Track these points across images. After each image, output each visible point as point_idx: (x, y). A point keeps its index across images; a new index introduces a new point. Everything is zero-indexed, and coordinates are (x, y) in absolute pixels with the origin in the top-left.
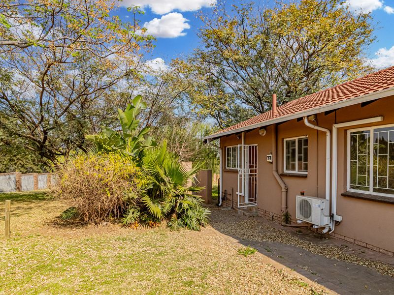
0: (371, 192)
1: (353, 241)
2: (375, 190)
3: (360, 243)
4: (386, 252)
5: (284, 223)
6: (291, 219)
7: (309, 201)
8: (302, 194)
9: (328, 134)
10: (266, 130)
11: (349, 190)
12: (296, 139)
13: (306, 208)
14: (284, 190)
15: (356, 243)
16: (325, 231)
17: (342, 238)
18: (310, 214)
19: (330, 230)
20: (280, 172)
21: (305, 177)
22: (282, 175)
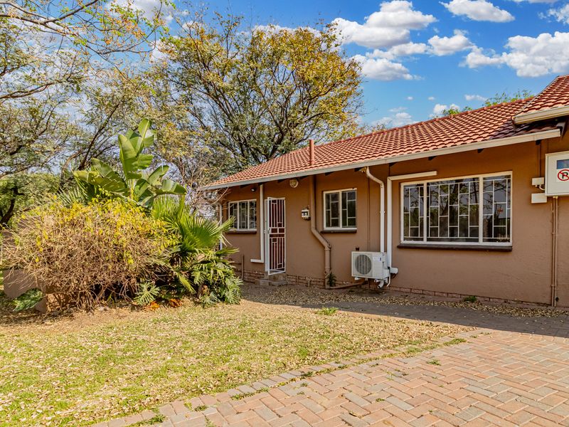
0: (425, 242)
1: (409, 290)
2: (428, 240)
3: (416, 291)
4: (440, 294)
5: (327, 287)
6: (335, 280)
7: (368, 256)
8: (358, 249)
9: (383, 186)
10: (298, 181)
11: (403, 242)
12: (340, 191)
13: (365, 264)
14: (327, 249)
15: (413, 291)
16: (381, 285)
17: (398, 289)
18: (370, 269)
19: (385, 284)
20: (320, 230)
21: (354, 232)
22: (323, 233)
